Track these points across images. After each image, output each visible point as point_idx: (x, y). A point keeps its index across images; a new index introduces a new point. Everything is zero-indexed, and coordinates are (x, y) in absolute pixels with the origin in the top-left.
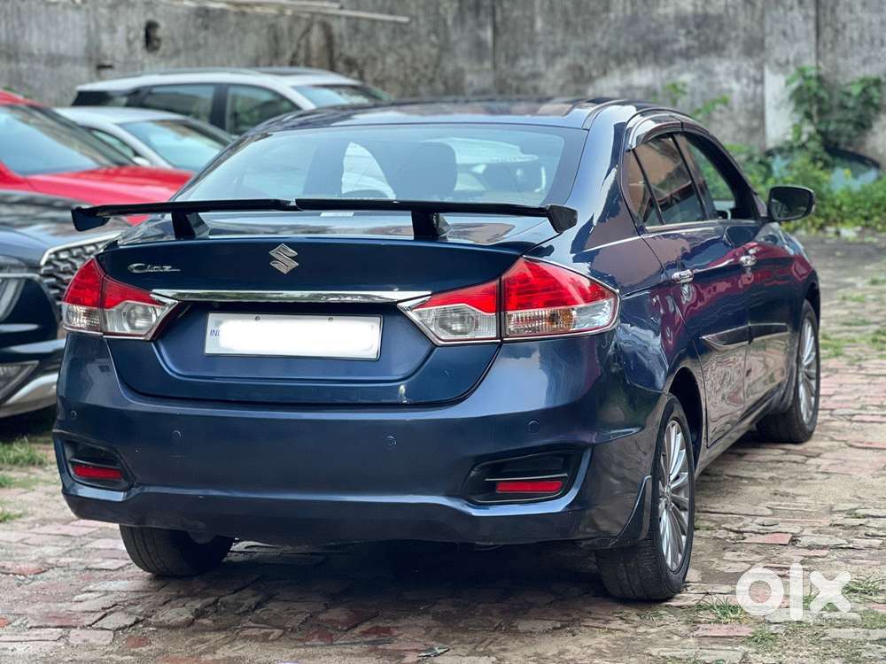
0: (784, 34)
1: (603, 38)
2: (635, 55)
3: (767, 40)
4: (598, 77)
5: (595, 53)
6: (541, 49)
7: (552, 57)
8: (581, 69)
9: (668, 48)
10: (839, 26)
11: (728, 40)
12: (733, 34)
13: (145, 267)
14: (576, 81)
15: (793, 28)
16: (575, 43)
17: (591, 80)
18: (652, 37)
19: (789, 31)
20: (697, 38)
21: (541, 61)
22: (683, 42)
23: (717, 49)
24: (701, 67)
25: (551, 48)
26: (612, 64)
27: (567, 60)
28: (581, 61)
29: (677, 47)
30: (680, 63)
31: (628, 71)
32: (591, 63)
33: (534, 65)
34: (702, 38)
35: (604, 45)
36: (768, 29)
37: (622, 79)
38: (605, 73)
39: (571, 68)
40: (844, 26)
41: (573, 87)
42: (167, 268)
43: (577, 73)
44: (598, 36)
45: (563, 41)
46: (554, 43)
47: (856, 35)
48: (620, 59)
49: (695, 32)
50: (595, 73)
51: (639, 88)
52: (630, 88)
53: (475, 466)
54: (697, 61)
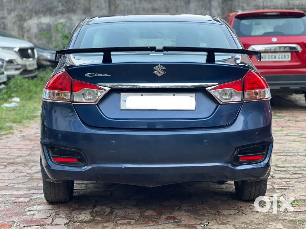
0: (98, 7)
1: (30, 5)
2: (43, 11)
3: (92, 9)
4: (28, 19)
5: (27, 10)
6: (6, 8)
7: (10, 11)
8: (22, 16)
9: (55, 10)
10: (117, 5)
11: (77, 8)
12: (79, 6)
13: (94, 75)
14: (20, 20)
15: (101, 5)
16: (18, 7)
17: (25, 20)
18: (49, 6)
19: (99, 5)
20: (66, 7)
21: (6, 12)
22: (60, 8)
23: (73, 11)
24: (67, 17)
25: (10, 8)
26: (34, 14)
27: (16, 13)
28: (21, 13)
29: (58, 10)
30: (59, 16)
31: (40, 18)
32: (26, 14)
33: (3, 14)
34: (68, 7)
35: (31, 8)
36: (92, 5)
37: (38, 20)
38: (31, 18)
39: (18, 16)
40: (118, 5)
41: (18, 23)
42: (105, 75)
43: (20, 18)
44: (28, 4)
45: (14, 5)
46: (11, 6)
47: (122, 9)
48: (37, 13)
49: (65, 4)
50: (27, 18)
51: (44, 24)
52: (41, 24)
53: (235, 151)
54: (66, 15)
